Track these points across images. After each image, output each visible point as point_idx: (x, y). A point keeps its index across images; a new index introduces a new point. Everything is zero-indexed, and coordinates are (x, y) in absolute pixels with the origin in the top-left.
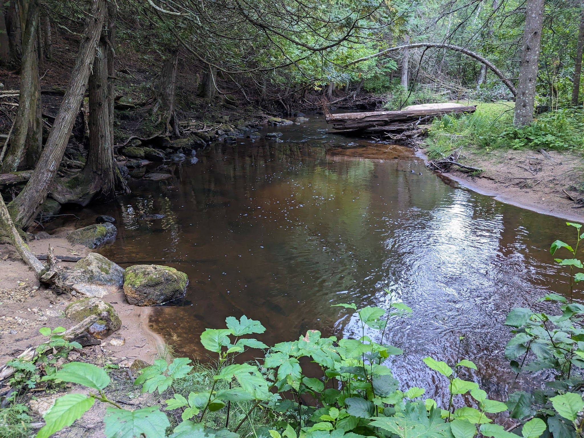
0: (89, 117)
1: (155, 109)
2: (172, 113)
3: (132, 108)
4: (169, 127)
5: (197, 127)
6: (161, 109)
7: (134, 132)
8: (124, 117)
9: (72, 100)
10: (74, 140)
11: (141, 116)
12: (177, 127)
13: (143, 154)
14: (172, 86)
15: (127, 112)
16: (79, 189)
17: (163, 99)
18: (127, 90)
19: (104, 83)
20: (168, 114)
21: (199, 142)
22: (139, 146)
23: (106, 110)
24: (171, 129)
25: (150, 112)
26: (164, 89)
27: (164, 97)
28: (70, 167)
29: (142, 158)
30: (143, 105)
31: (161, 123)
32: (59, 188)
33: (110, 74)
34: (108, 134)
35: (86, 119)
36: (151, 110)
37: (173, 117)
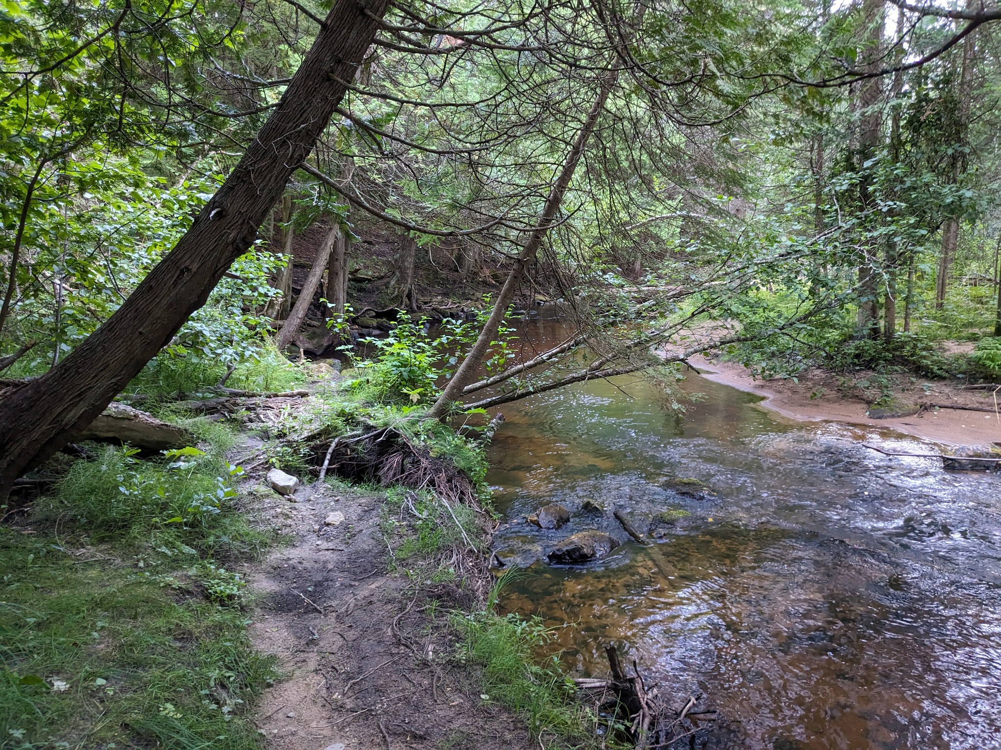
0: (328, 287)
1: (393, 283)
2: (409, 286)
3: (369, 280)
4: (405, 300)
5: (441, 303)
6: (398, 282)
7: (369, 304)
8: (360, 290)
9: (317, 269)
10: (312, 307)
11: (378, 288)
12: (414, 301)
13: (375, 324)
14: (411, 260)
15: (364, 285)
16: (315, 341)
17: (401, 272)
18: (368, 263)
19: (341, 257)
20: (405, 288)
21: (436, 317)
22: (373, 317)
23: (341, 279)
24: (408, 303)
25: (387, 285)
26: (403, 262)
27: (402, 271)
28: (309, 325)
29: (374, 328)
30: (382, 278)
31: (397, 296)
32: (301, 338)
33: (346, 250)
34: (341, 297)
35: (325, 289)
36: (389, 283)
37: (410, 290)
